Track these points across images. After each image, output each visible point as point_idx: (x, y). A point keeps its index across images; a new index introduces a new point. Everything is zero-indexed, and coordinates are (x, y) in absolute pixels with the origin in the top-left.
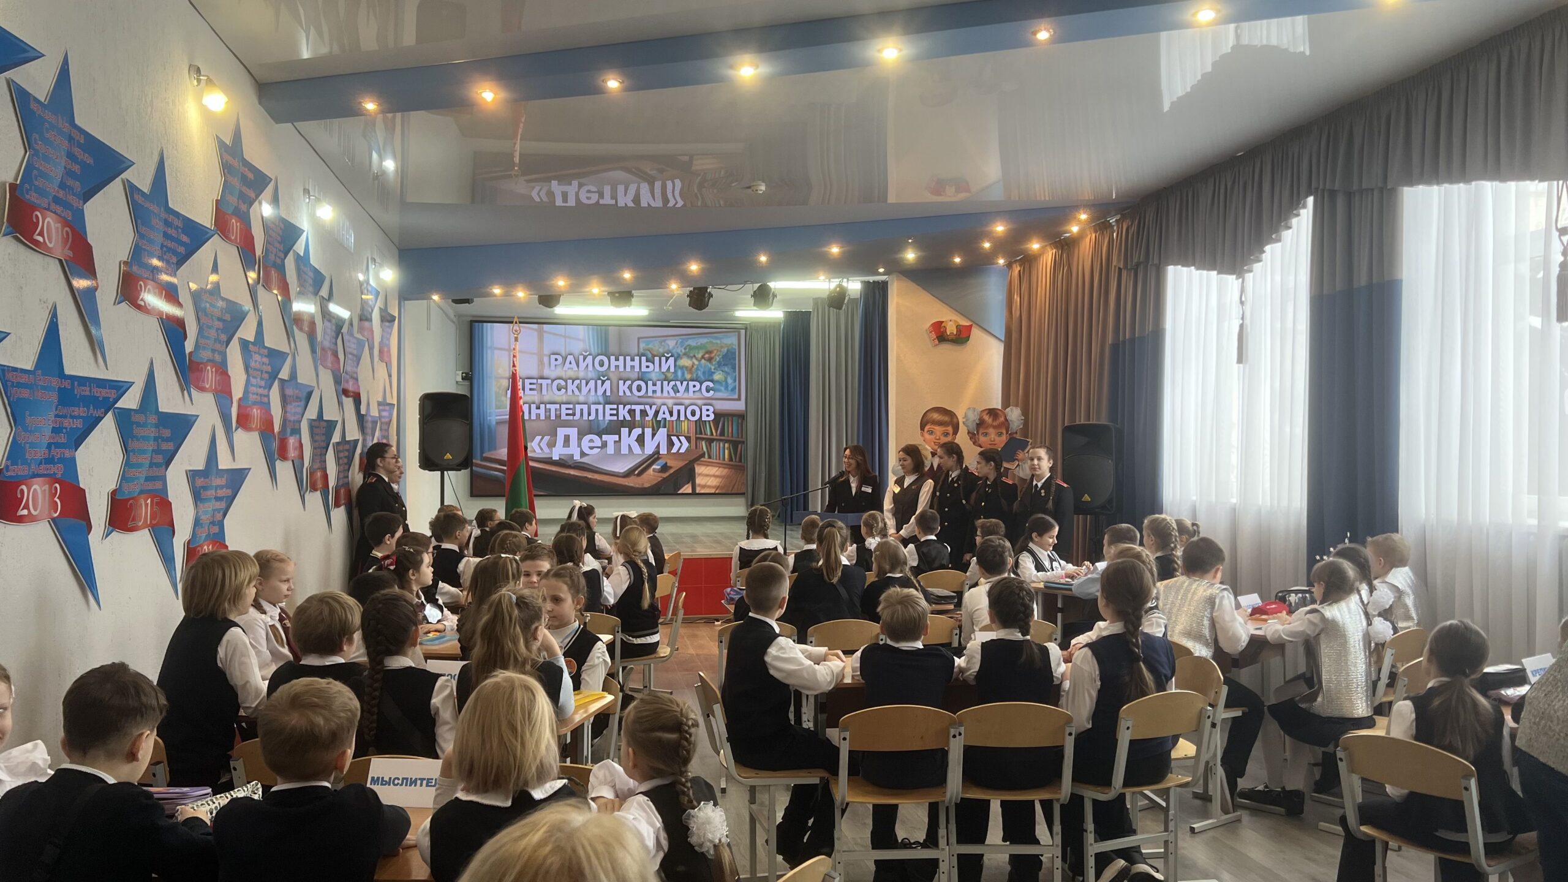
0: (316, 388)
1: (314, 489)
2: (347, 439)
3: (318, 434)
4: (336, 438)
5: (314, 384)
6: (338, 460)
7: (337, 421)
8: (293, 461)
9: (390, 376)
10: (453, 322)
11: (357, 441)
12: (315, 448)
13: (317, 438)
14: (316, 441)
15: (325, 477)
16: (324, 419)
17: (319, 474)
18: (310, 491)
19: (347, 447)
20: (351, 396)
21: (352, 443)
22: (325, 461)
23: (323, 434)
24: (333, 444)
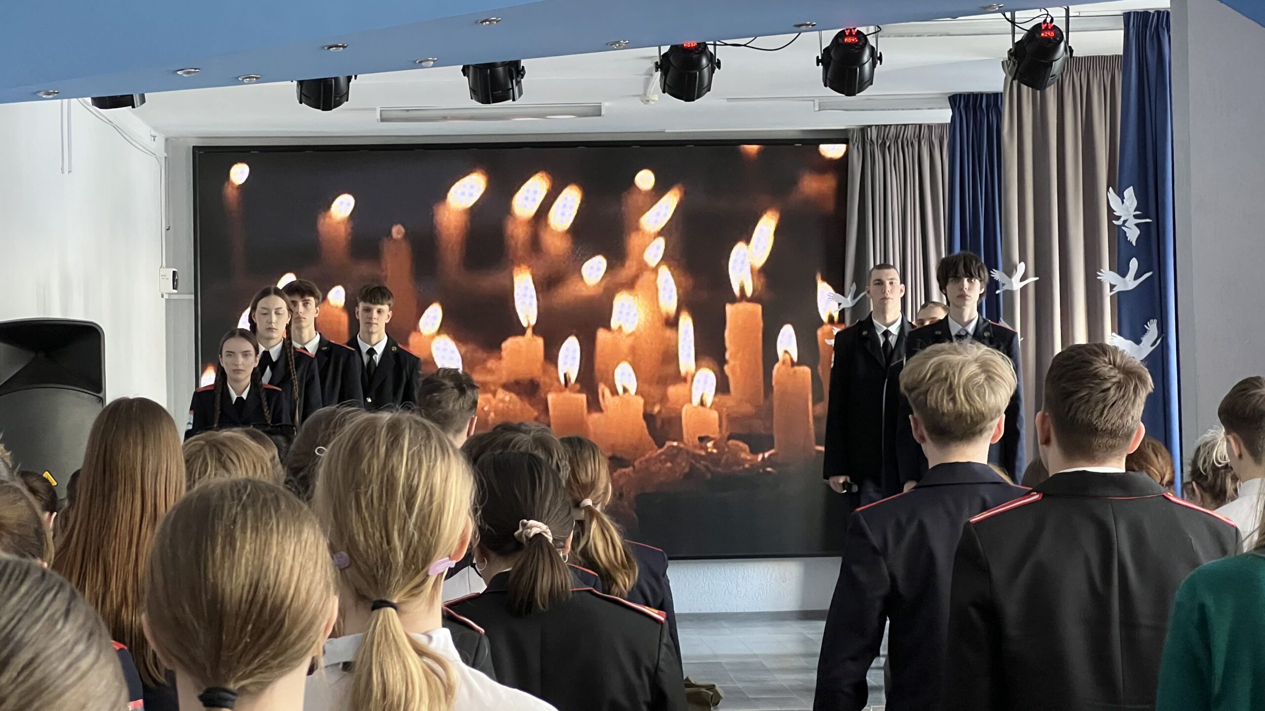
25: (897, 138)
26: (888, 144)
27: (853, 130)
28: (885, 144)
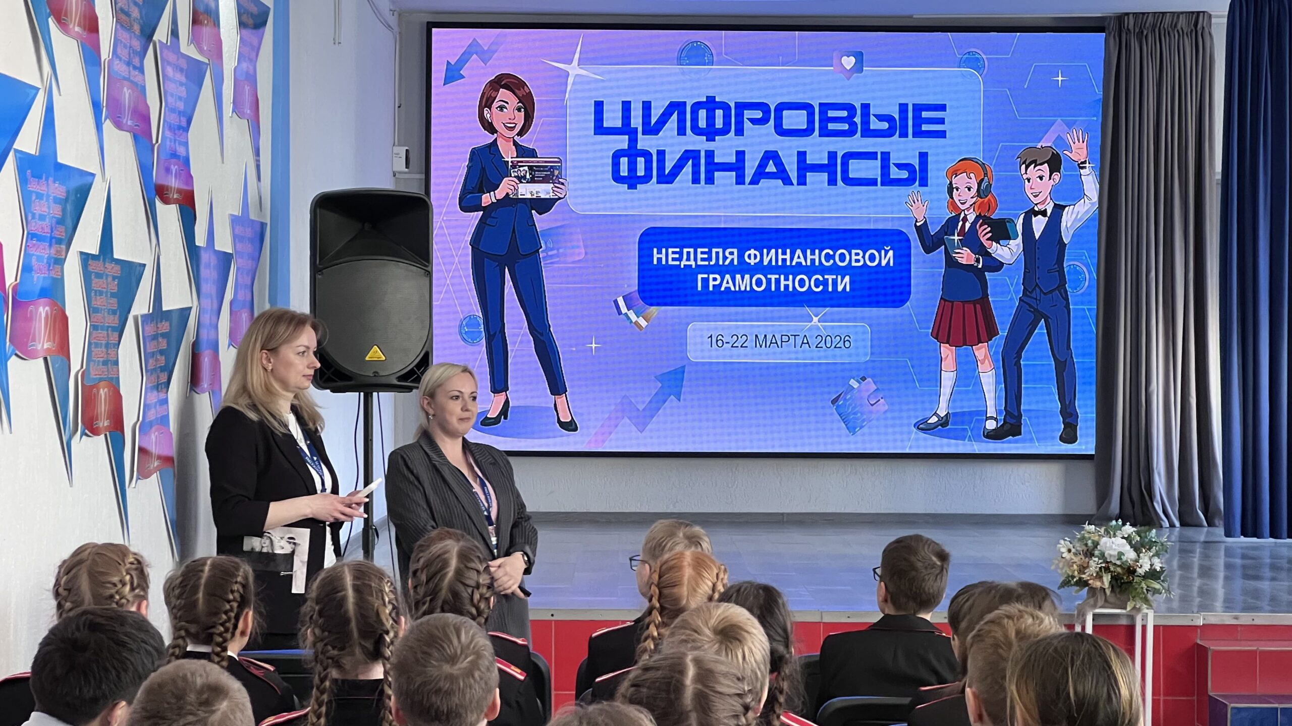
0: (98, 179)
1: (91, 429)
2: (164, 309)
3: (101, 293)
4: (141, 306)
5: (92, 167)
6: (145, 357)
7: (144, 265)
8: (45, 359)
9: (257, 152)
10: (389, 27)
11: (184, 313)
12: (94, 327)
13: (98, 302)
14: (96, 310)
15: (116, 399)
16: (115, 256)
17: (103, 392)
18: (83, 434)
19: (165, 327)
20: (175, 202)
21: (175, 319)
22: (116, 363)
23: (113, 295)
24: (136, 319)
25: (1154, 27)
26: (1145, 33)
27: (1110, 17)
28: (1142, 32)
